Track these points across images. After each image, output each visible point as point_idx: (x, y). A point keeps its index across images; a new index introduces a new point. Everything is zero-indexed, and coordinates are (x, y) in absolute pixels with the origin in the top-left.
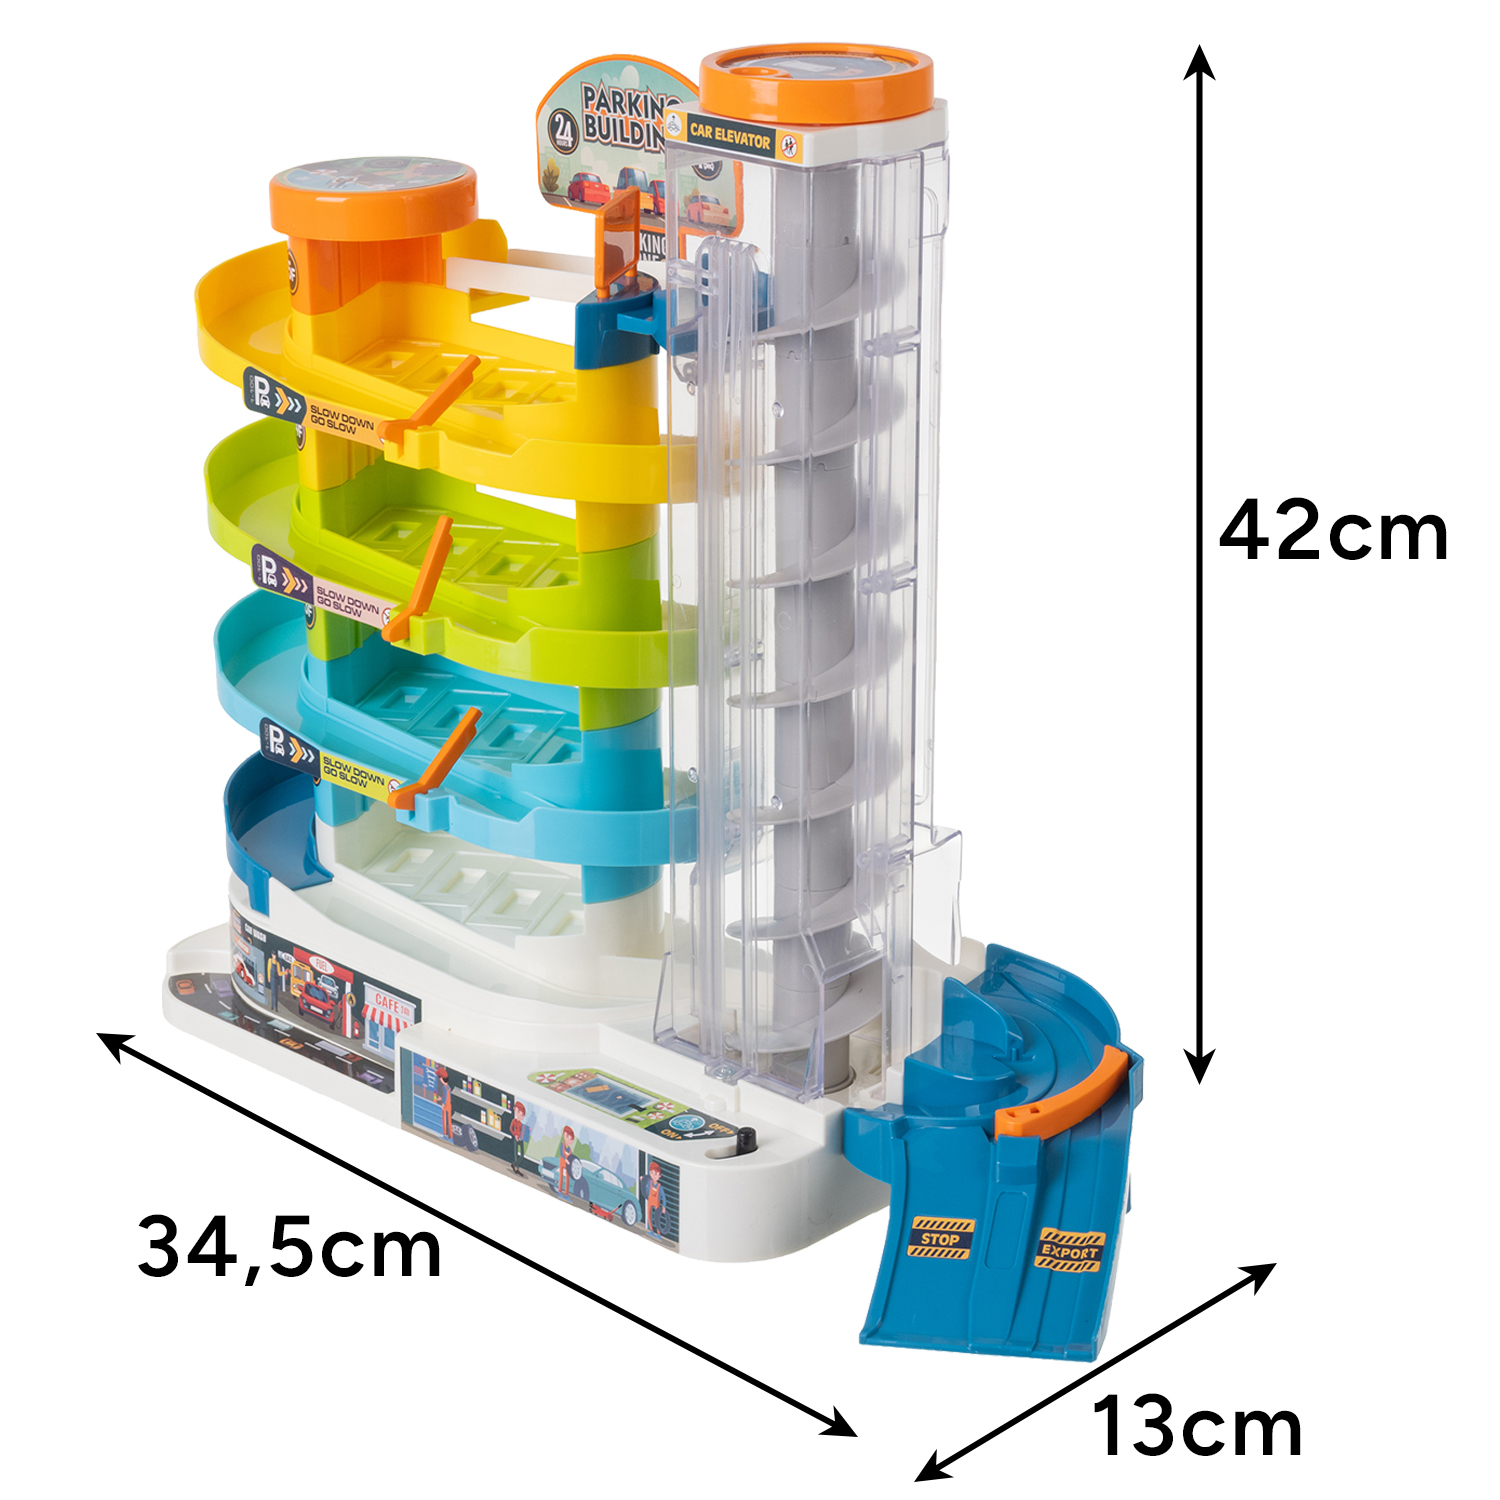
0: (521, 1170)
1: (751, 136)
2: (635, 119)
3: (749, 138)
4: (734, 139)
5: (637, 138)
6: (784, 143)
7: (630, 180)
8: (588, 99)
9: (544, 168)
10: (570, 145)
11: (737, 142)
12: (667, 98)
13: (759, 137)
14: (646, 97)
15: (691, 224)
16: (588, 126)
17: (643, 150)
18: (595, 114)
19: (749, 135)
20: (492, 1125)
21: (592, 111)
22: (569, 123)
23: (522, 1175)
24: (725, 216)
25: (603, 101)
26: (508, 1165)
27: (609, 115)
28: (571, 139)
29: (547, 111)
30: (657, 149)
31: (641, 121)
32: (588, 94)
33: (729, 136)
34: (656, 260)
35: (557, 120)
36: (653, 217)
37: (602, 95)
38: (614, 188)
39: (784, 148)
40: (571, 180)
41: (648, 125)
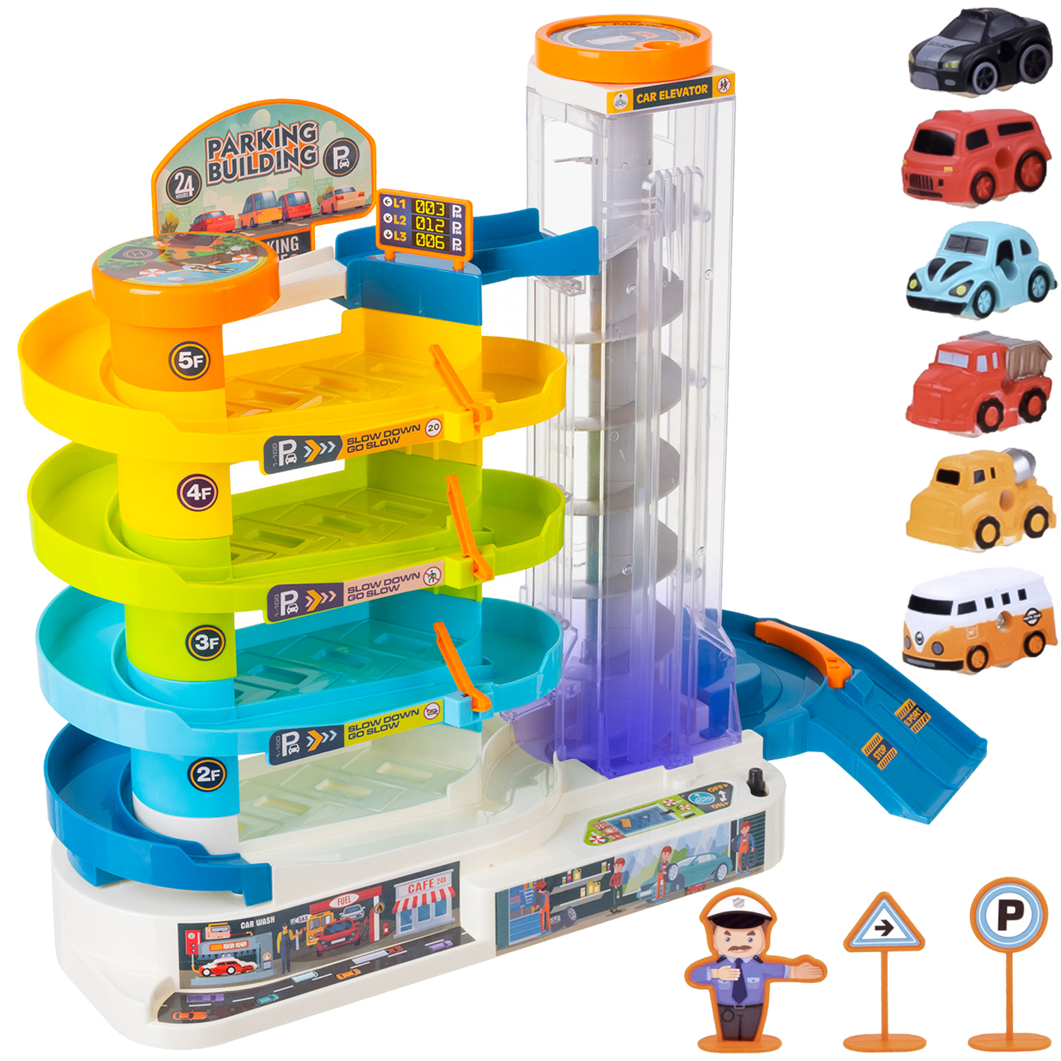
0: (619, 908)
1: (692, 88)
2: (265, 150)
3: (689, 90)
4: (676, 95)
5: (265, 166)
6: (720, 83)
7: (258, 202)
8: (212, 150)
9: (162, 222)
10: (191, 195)
11: (679, 96)
12: (300, 125)
13: (699, 86)
14: (277, 131)
15: (325, 216)
16: (212, 172)
17: (273, 173)
18: (220, 160)
19: (690, 88)
20: (594, 891)
21: (217, 159)
22: (190, 178)
23: (620, 911)
24: (362, 198)
25: (230, 147)
26: (608, 912)
27: (235, 157)
28: (191, 189)
29: (166, 174)
30: (289, 168)
31: (273, 151)
32: (212, 146)
33: (672, 94)
34: (285, 258)
35: (176, 178)
36: (282, 224)
37: (230, 142)
38: (239, 215)
39: (719, 87)
40: (192, 223)
41: (279, 153)
